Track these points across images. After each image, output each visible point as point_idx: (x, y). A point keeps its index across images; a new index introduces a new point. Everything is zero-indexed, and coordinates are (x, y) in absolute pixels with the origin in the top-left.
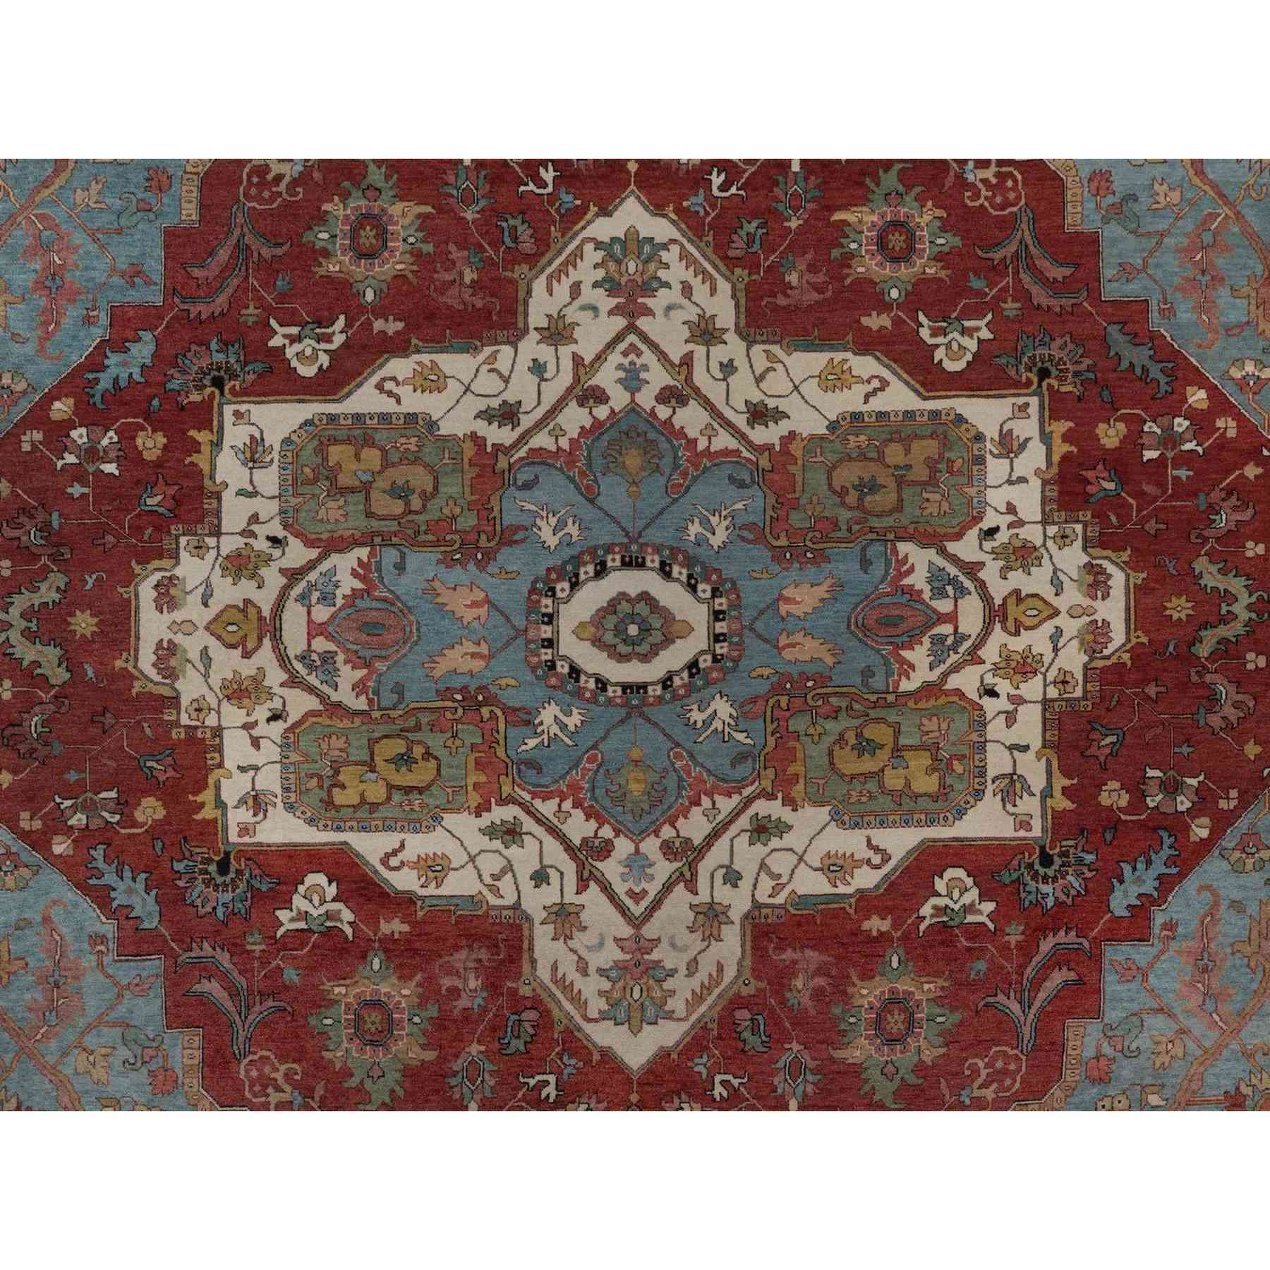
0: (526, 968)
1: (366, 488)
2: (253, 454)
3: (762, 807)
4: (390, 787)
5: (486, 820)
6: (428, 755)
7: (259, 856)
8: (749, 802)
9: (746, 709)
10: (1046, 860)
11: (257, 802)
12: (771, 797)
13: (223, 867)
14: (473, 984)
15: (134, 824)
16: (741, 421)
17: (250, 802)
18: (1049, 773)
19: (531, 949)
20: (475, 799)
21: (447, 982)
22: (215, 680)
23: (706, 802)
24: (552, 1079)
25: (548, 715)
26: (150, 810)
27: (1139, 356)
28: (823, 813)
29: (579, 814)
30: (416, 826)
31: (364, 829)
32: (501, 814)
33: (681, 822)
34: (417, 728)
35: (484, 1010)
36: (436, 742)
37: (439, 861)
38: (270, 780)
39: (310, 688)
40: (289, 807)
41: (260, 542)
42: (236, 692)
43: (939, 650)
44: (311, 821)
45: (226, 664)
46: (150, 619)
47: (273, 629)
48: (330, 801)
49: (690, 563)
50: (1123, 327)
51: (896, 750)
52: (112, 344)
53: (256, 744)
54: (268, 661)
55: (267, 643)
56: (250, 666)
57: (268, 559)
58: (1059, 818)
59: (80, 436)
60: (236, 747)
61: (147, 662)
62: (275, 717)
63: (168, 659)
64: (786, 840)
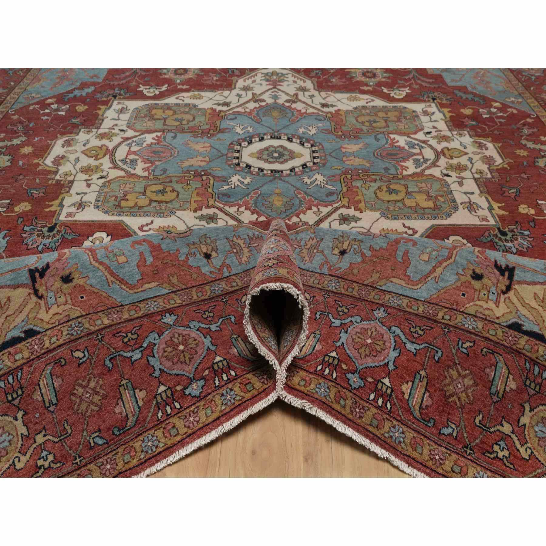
1: (165, 119)
2: (122, 111)
3: (344, 211)
4: (151, 201)
5: (199, 213)
6: (173, 190)
7: (72, 226)
8: (337, 209)
9: (331, 179)
10: (504, 234)
11: (81, 206)
12: (349, 207)
13: (51, 229)
15: (13, 212)
16: (319, 107)
17: (77, 205)
18: (489, 202)
20: (194, 206)
22: (78, 166)
23: (314, 209)
25: (235, 180)
26: (24, 207)
27: (470, 97)
28: (377, 214)
29: (248, 213)
30: (161, 214)
31: (133, 215)
32: (205, 211)
33: (302, 216)
34: (171, 181)
36: (178, 187)
37: (171, 229)
38: (91, 197)
39: (122, 169)
40: (97, 207)
41: (116, 131)
42: (87, 170)
43: (417, 163)
44: (106, 212)
45: (85, 161)
46: (58, 149)
47: (112, 153)
48: (119, 206)
49: (300, 138)
50: (459, 90)
51: (408, 193)
52: (77, 89)
53: (89, 186)
54: (106, 162)
55: (107, 156)
56: (97, 163)
57: (117, 135)
58: (502, 218)
59: (55, 106)
60: (79, 186)
61: (49, 161)
62: (102, 177)
63: (59, 161)
64: (359, 224)
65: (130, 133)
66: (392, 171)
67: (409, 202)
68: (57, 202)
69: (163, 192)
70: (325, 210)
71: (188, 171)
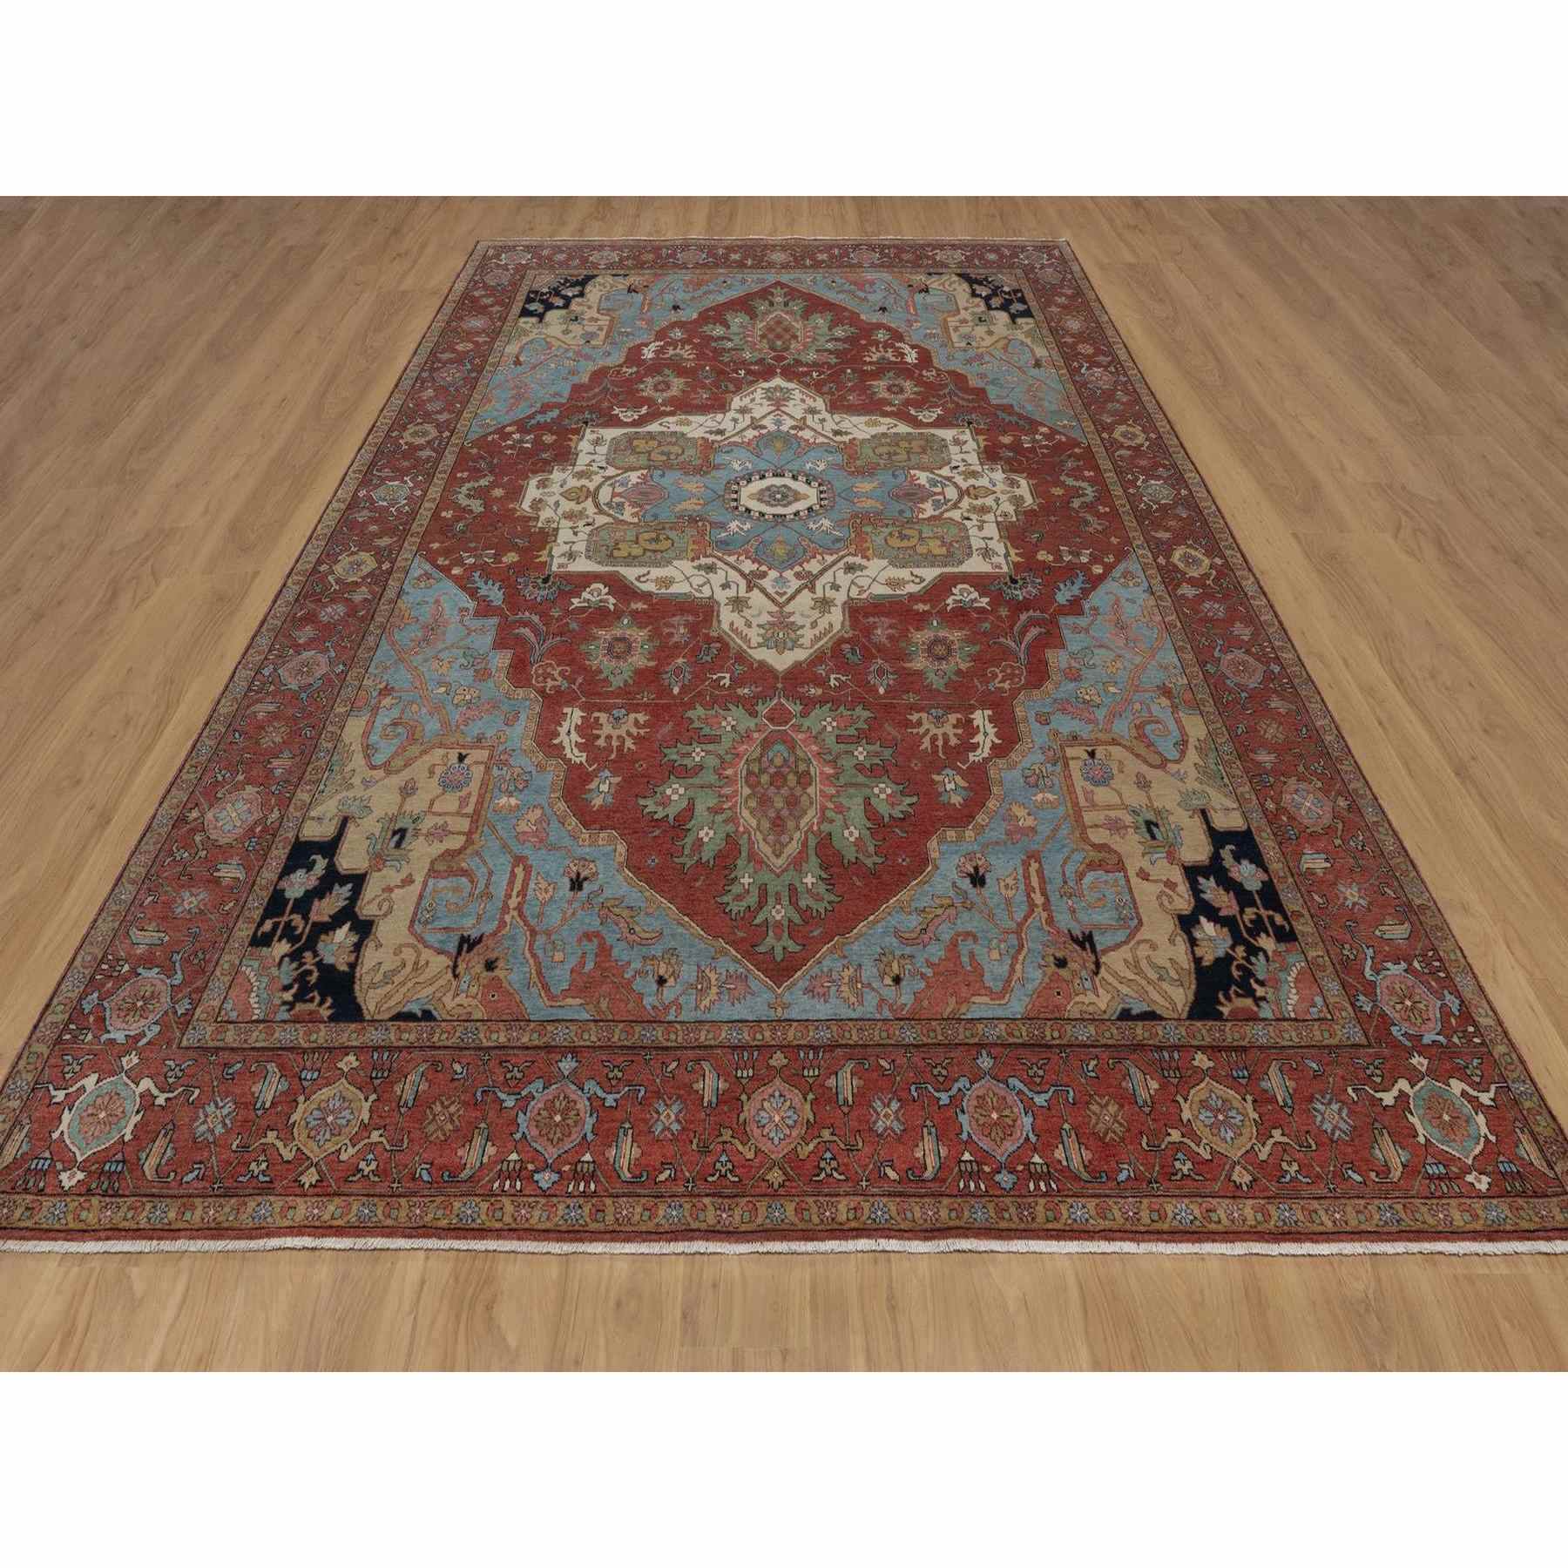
0: (715, 623)
1: (649, 453)
2: (597, 442)
3: (850, 559)
4: (645, 550)
5: (696, 563)
6: (668, 538)
7: (569, 577)
8: (843, 557)
9: (838, 524)
10: (1014, 581)
11: (571, 556)
12: (856, 555)
13: (546, 581)
14: (682, 631)
15: (501, 563)
16: (831, 435)
17: (567, 555)
18: (1006, 548)
19: (718, 616)
20: (691, 555)
21: (667, 630)
22: (560, 511)
23: (819, 557)
24: (728, 676)
25: (734, 525)
26: (511, 558)
27: (1014, 419)
28: (885, 562)
29: (749, 561)
30: (658, 564)
31: (628, 566)
32: (703, 561)
33: (805, 565)
34: (664, 528)
35: (687, 644)
36: (673, 534)
37: (668, 579)
38: (580, 547)
39: (609, 515)
40: (588, 557)
41: (594, 468)
42: (569, 516)
43: (937, 504)
44: (599, 563)
45: (567, 506)
46: (532, 491)
47: (594, 495)
48: (611, 556)
49: (807, 475)
50: (1003, 411)
51: (921, 539)
52: (540, 412)
53: (575, 534)
54: (589, 505)
55: (590, 500)
56: (579, 507)
57: (597, 473)
58: (1016, 565)
59: (516, 436)
60: (565, 535)
61: (526, 505)
62: (588, 525)
63: (537, 504)
64: (865, 572)
65: (611, 471)
66: (908, 514)
67: (921, 549)
68: (545, 552)
69: (657, 540)
70: (830, 559)
71: (681, 517)
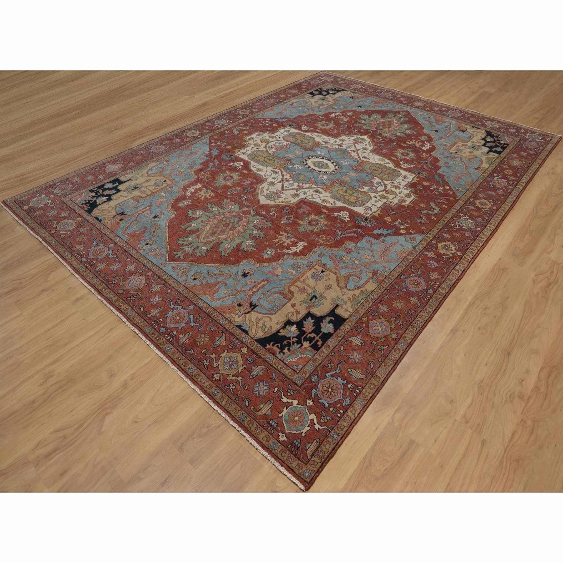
36: (367, 169)
38: (400, 178)
39: (383, 183)
41: (378, 198)
45: (397, 191)
47: (385, 190)
54: (388, 188)
55: (387, 189)
56: (392, 189)
57: (379, 196)
60: (403, 183)
61: (413, 197)
62: (393, 183)
65: (372, 195)
68: (414, 181)
69: (375, 170)
71: (359, 172)
